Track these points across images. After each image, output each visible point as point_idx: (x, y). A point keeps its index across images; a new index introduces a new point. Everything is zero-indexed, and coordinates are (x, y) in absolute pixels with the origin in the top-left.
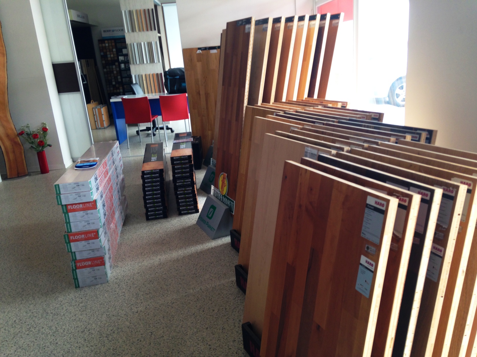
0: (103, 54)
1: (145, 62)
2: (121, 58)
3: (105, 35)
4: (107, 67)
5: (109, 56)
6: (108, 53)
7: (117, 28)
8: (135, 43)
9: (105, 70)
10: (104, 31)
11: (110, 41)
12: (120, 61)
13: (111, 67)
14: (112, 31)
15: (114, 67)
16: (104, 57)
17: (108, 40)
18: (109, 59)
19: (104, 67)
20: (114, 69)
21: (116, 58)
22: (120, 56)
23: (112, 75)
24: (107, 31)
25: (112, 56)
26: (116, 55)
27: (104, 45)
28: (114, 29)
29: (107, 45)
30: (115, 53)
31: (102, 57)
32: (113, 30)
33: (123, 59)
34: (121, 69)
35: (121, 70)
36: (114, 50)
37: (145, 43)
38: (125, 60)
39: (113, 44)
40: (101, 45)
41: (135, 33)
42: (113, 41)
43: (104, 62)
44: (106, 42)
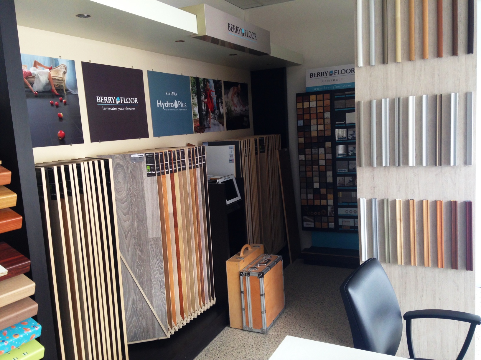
0: (302, 124)
1: (412, 161)
2: (340, 133)
3: (313, 83)
4: (308, 151)
5: (313, 128)
6: (313, 122)
7: (339, 68)
8: (383, 100)
9: (302, 157)
10: (312, 75)
11: (320, 97)
12: (337, 139)
13: (314, 151)
14: (328, 74)
15: (322, 151)
16: (304, 130)
17: (316, 93)
18: (314, 134)
19: (301, 151)
20: (322, 156)
21: (328, 133)
22: (339, 128)
23: (315, 167)
24: (318, 74)
25: (321, 127)
26: (329, 127)
27: (306, 105)
28: (334, 69)
29: (313, 104)
30: (328, 121)
31: (300, 129)
32: (332, 72)
33: (345, 135)
34: (337, 156)
35: (335, 159)
36: (327, 115)
37: (424, 97)
38: (348, 136)
39: (328, 102)
40: (300, 105)
41: (391, 67)
42: (327, 96)
43: (302, 140)
44: (313, 97)
